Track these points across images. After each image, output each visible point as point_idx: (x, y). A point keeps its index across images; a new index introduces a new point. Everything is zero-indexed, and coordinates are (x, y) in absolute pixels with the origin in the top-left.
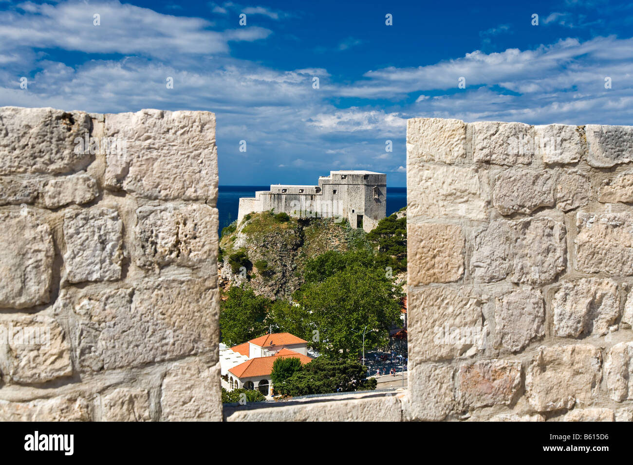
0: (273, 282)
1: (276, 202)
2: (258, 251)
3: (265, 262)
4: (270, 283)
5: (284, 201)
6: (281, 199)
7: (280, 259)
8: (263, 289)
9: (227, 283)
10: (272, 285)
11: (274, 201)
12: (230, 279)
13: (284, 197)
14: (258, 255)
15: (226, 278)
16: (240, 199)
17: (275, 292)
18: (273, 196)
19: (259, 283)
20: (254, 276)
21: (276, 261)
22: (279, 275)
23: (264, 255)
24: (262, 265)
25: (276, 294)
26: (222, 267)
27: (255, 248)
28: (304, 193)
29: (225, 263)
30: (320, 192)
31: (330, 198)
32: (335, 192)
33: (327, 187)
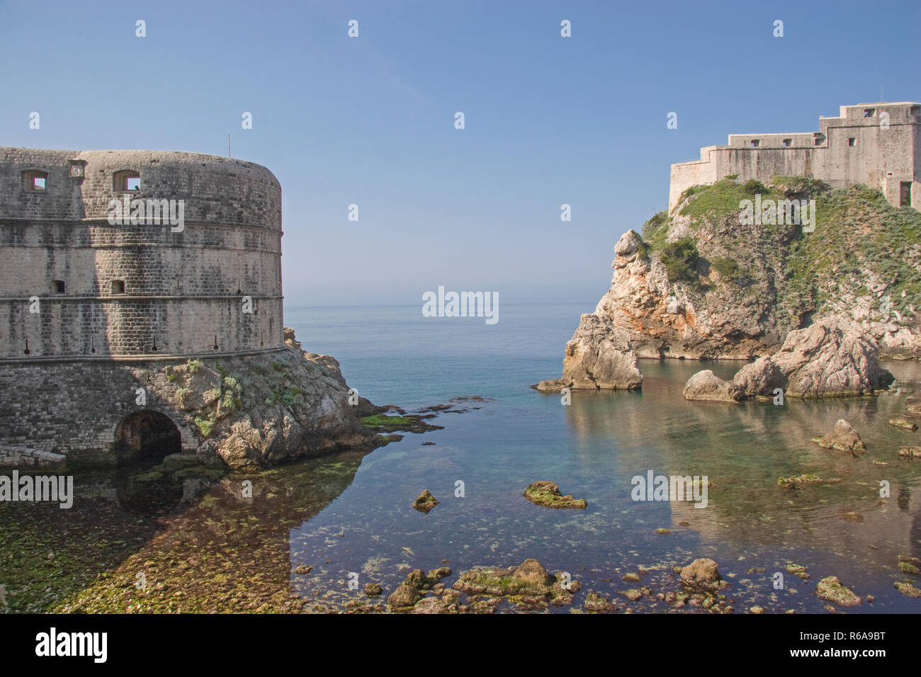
0: (752, 298)
1: (740, 164)
2: (716, 241)
3: (733, 261)
4: (746, 300)
5: (754, 161)
6: (749, 159)
7: (759, 257)
8: (732, 311)
9: (658, 302)
10: (751, 304)
11: (737, 161)
12: (664, 292)
13: (754, 154)
14: (716, 249)
15: (656, 291)
16: (673, 166)
17: (756, 316)
18: (734, 152)
19: (724, 299)
20: (711, 287)
21: (752, 261)
22: (764, 285)
23: (728, 248)
24: (728, 268)
25: (759, 321)
26: (648, 270)
27: (710, 237)
28: (792, 144)
29: (653, 265)
30: (824, 144)
31: (843, 154)
32: (851, 141)
33: (836, 132)
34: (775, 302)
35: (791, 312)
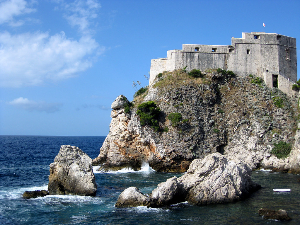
0: (189, 136)
1: (189, 61)
2: (171, 103)
3: (180, 114)
4: (186, 138)
5: (196, 59)
6: (193, 58)
7: (195, 113)
8: (177, 144)
9: (134, 138)
10: (188, 140)
11: (187, 59)
12: (138, 132)
13: (196, 55)
14: (170, 108)
15: (133, 132)
16: (152, 60)
17: (191, 147)
18: (185, 54)
19: (172, 137)
20: (166, 130)
21: (191, 115)
22: (197, 129)
23: (177, 107)
24: (177, 119)
25: (193, 151)
26: (130, 119)
27: (167, 100)
28: (217, 51)
29: (133, 116)
30: (234, 52)
31: (244, 58)
32: (248, 51)
33: (240, 46)
34: (203, 139)
35: (212, 145)
